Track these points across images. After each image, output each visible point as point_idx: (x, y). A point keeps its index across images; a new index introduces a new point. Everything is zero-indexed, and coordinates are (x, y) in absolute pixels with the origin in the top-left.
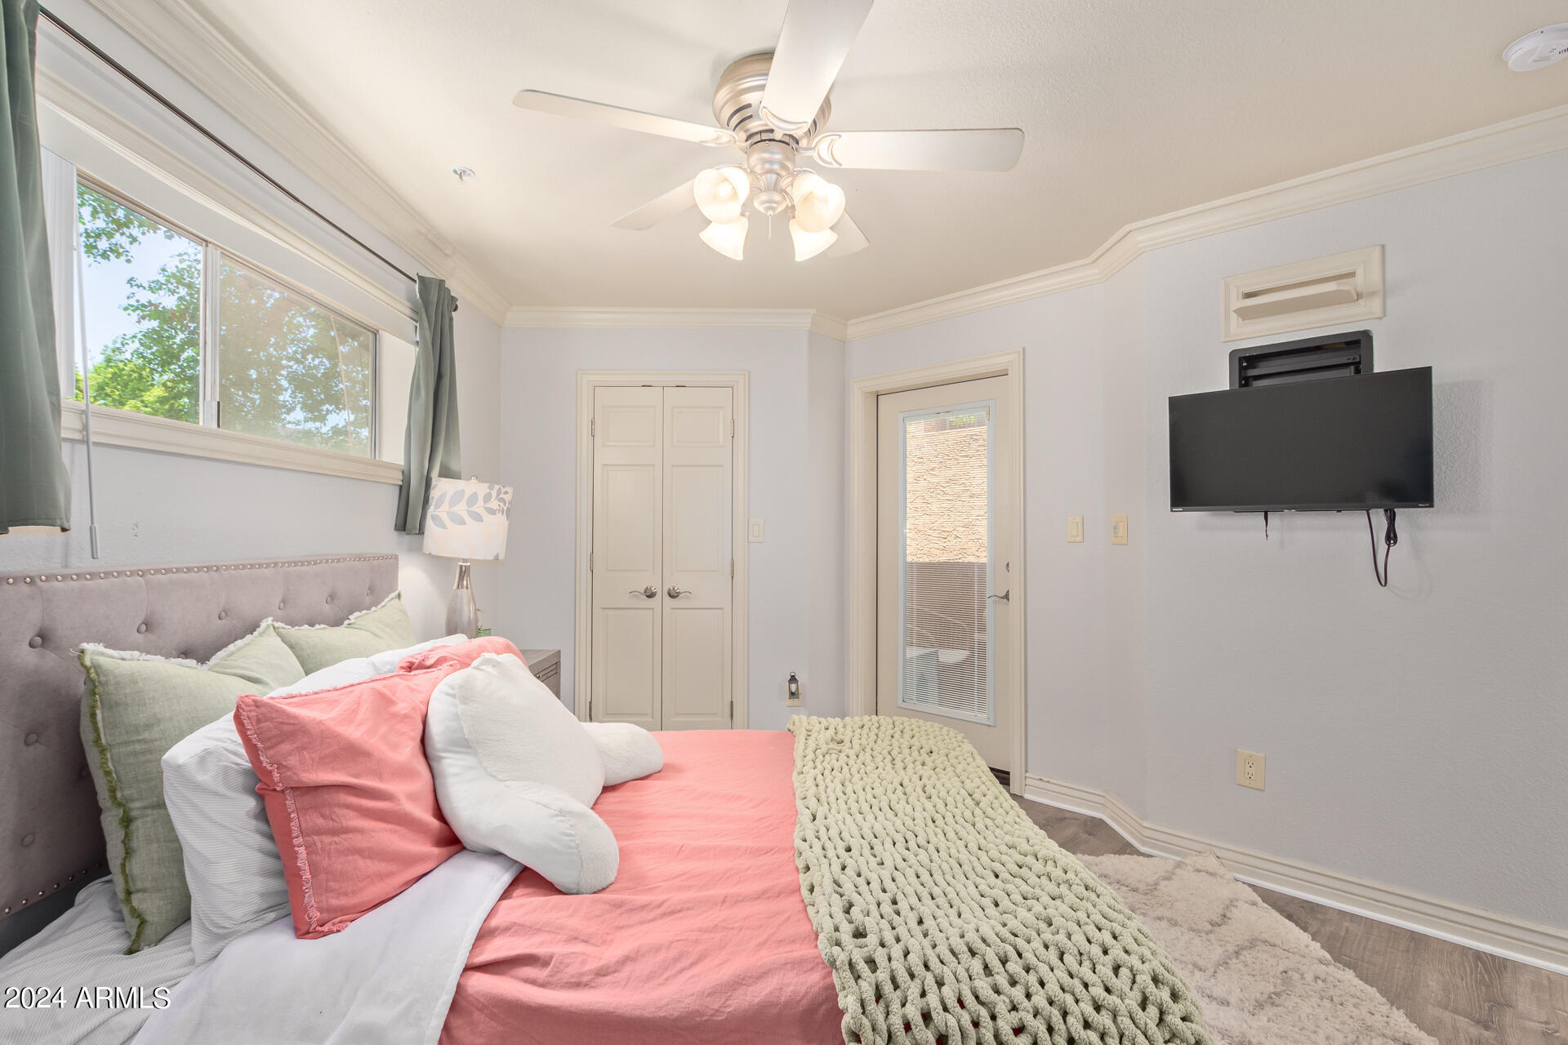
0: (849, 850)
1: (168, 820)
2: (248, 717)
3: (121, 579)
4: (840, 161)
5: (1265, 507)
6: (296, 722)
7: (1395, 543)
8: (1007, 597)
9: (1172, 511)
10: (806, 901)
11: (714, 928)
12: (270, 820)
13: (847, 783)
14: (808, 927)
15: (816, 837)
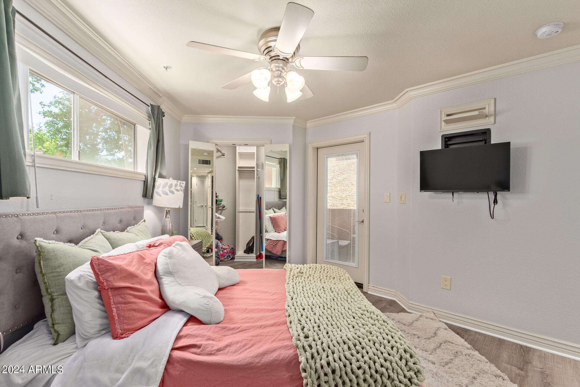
0: (304, 309)
1: (67, 299)
2: (95, 264)
3: (47, 215)
4: (303, 66)
5: (452, 191)
6: (111, 265)
7: (497, 204)
8: (363, 222)
9: (420, 192)
10: (289, 327)
11: (257, 335)
12: (103, 299)
13: (304, 287)
14: (289, 335)
15: (293, 305)
